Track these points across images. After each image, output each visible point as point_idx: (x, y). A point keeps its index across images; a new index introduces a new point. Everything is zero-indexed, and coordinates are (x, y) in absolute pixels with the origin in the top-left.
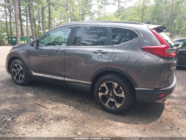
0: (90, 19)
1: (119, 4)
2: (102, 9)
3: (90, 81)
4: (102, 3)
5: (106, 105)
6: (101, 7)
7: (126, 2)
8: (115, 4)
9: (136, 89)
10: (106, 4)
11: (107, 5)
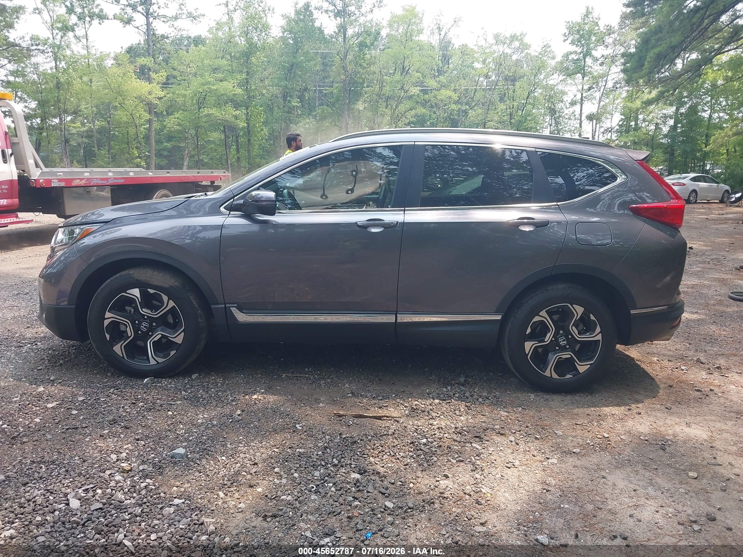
0: (13, 73)
1: (148, 24)
2: (70, 34)
3: (497, 312)
4: (70, 10)
5: (547, 373)
6: (66, 28)
7: (176, 18)
8: (129, 21)
9: (633, 312)
10: (91, 17)
11: (96, 22)
